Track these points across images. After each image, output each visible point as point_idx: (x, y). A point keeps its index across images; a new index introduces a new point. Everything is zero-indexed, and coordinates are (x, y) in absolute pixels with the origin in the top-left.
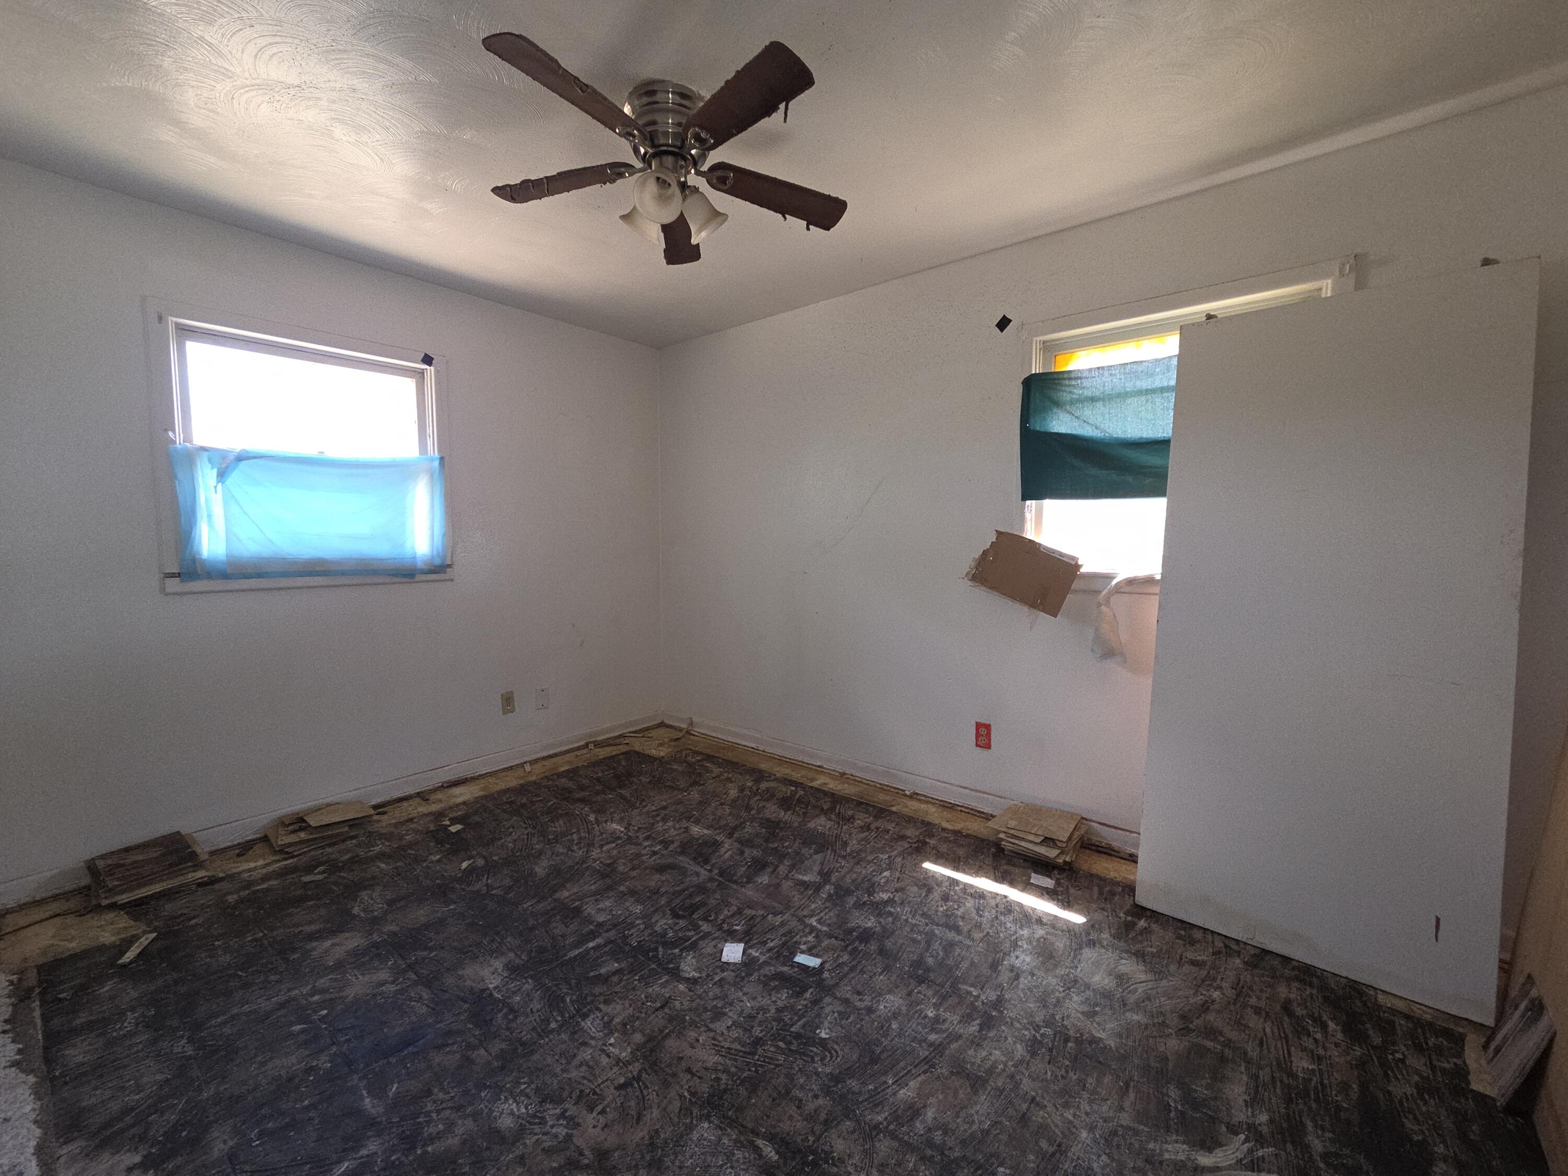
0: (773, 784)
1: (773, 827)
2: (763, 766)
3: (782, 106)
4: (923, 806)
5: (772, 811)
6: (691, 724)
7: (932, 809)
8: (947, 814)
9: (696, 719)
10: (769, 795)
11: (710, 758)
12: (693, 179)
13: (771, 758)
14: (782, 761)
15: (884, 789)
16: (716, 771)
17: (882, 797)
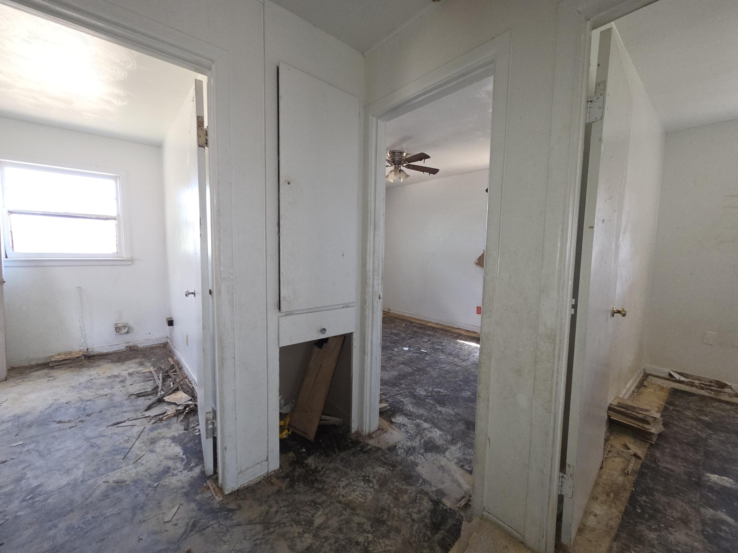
0: (416, 324)
1: (415, 332)
2: (413, 321)
3: (424, 160)
4: (461, 331)
5: (415, 329)
6: (389, 309)
7: (463, 331)
8: (467, 333)
9: (391, 308)
10: (415, 326)
11: (396, 318)
12: (402, 168)
13: (415, 319)
14: (418, 320)
15: (449, 327)
16: (398, 321)
17: (448, 328)
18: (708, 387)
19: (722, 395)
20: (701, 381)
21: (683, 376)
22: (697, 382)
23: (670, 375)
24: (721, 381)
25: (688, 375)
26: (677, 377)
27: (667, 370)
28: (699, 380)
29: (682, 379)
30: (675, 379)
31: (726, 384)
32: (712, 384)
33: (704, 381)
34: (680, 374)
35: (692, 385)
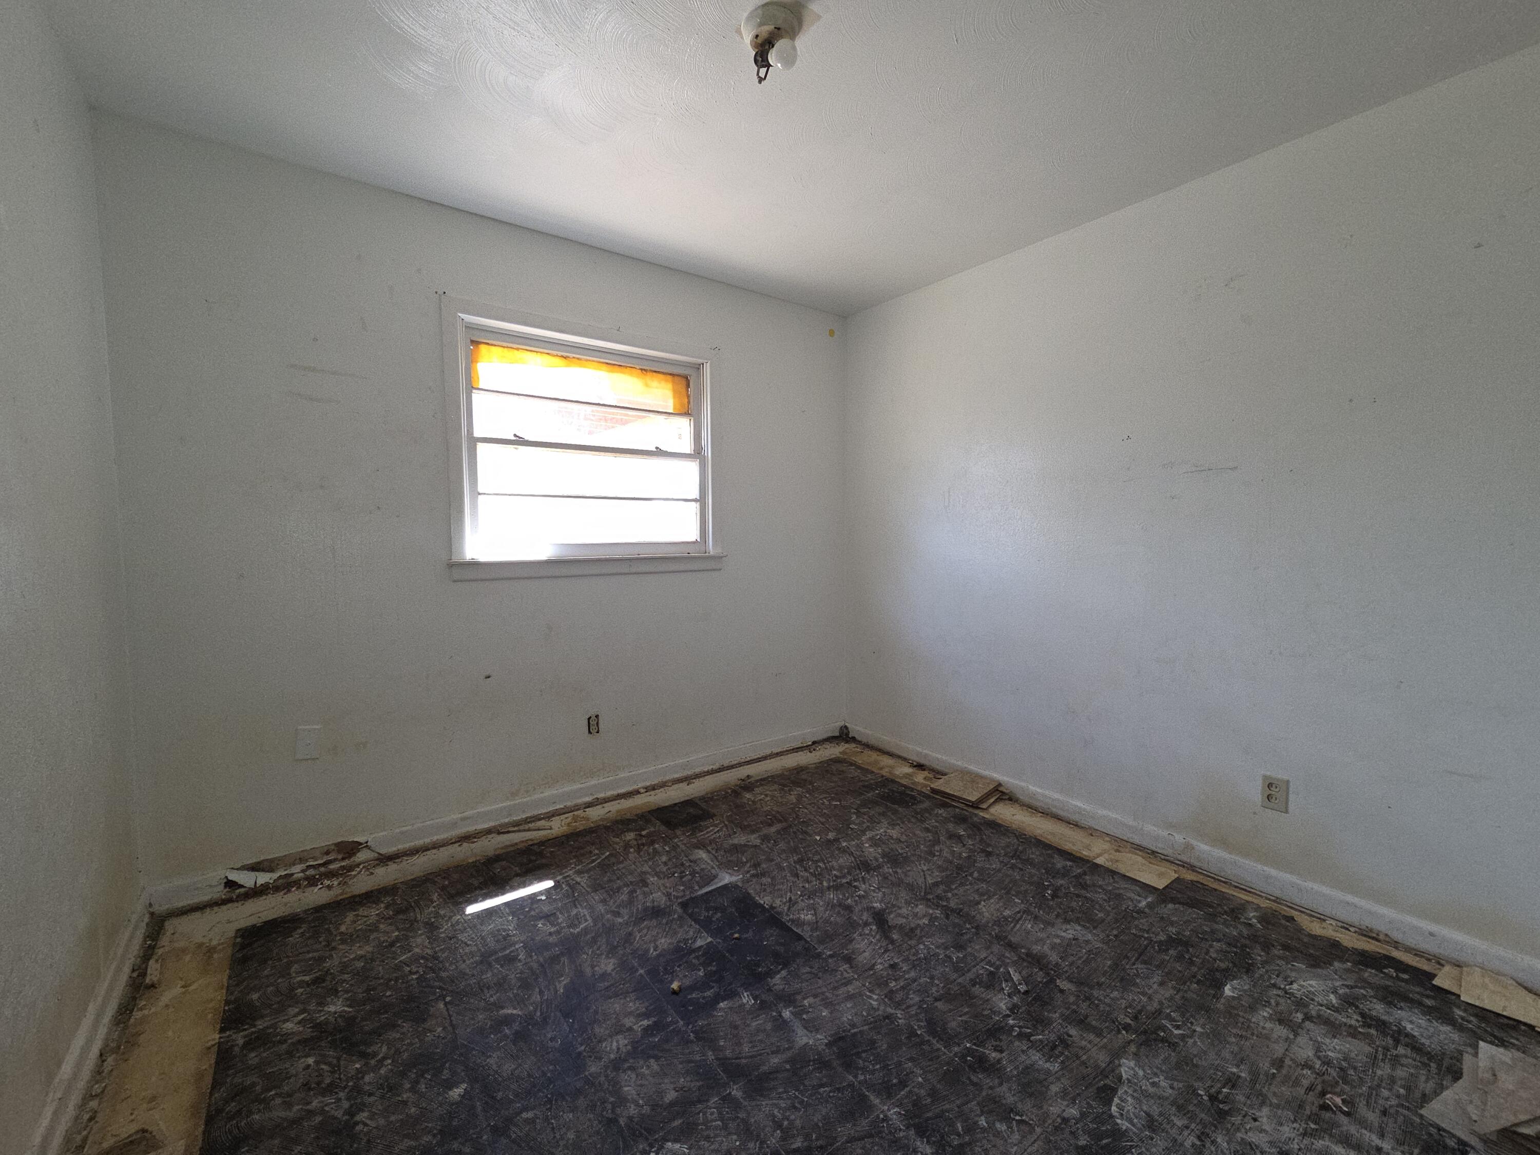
18: (322, 869)
19: (355, 876)
20: (307, 861)
21: (263, 870)
22: (297, 870)
23: (230, 884)
24: (346, 839)
25: (271, 861)
26: (247, 879)
27: (217, 875)
28: (301, 860)
29: (263, 878)
30: (242, 890)
31: (357, 842)
32: (331, 857)
33: (315, 859)
34: (255, 868)
35: (286, 885)
